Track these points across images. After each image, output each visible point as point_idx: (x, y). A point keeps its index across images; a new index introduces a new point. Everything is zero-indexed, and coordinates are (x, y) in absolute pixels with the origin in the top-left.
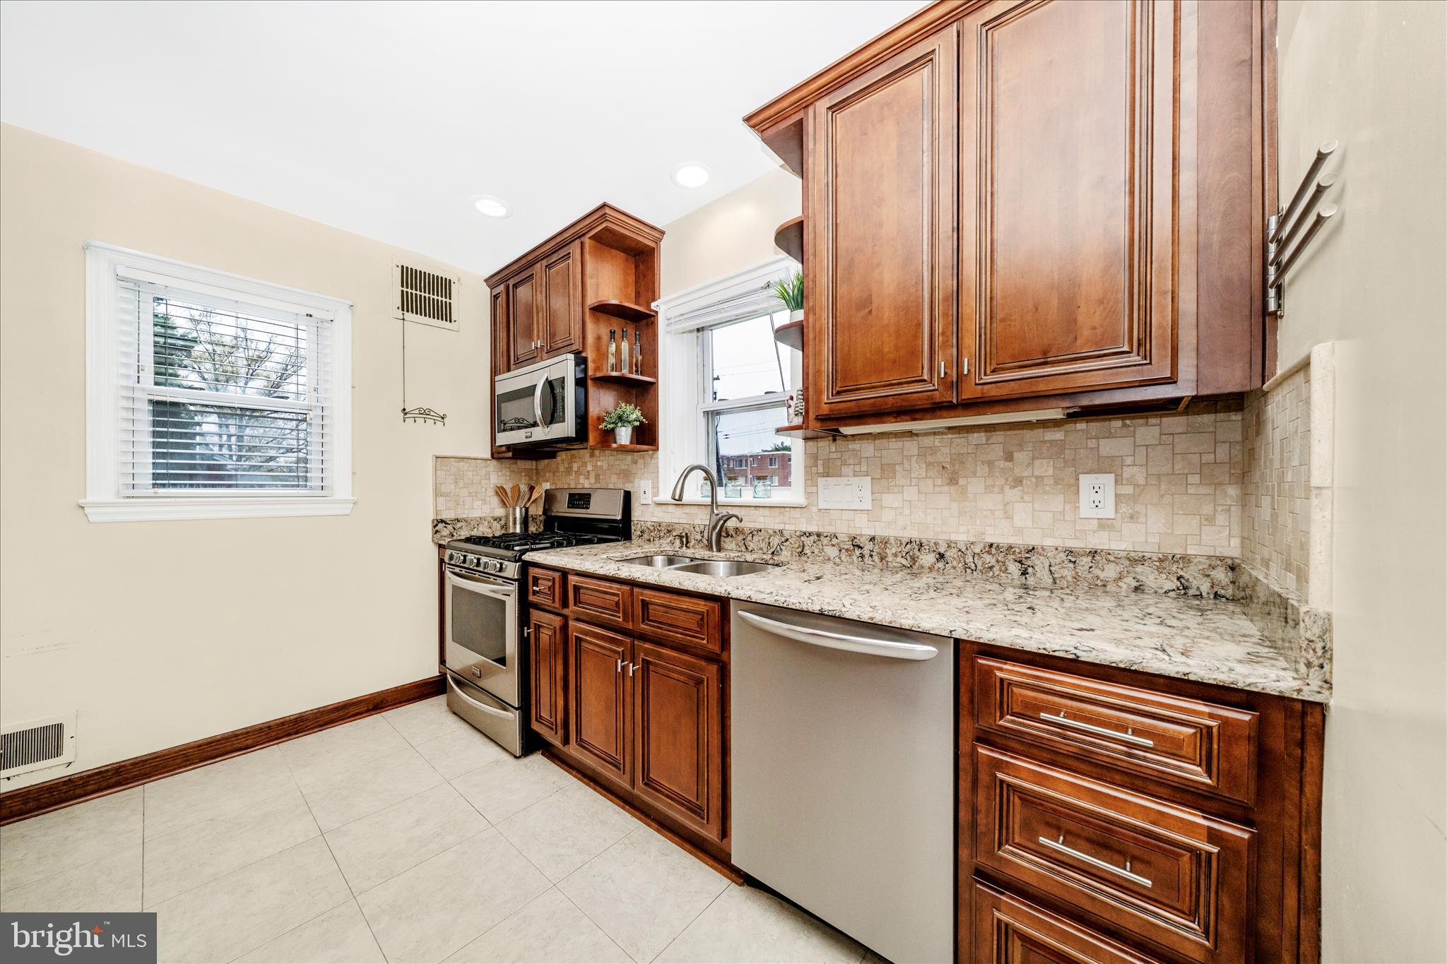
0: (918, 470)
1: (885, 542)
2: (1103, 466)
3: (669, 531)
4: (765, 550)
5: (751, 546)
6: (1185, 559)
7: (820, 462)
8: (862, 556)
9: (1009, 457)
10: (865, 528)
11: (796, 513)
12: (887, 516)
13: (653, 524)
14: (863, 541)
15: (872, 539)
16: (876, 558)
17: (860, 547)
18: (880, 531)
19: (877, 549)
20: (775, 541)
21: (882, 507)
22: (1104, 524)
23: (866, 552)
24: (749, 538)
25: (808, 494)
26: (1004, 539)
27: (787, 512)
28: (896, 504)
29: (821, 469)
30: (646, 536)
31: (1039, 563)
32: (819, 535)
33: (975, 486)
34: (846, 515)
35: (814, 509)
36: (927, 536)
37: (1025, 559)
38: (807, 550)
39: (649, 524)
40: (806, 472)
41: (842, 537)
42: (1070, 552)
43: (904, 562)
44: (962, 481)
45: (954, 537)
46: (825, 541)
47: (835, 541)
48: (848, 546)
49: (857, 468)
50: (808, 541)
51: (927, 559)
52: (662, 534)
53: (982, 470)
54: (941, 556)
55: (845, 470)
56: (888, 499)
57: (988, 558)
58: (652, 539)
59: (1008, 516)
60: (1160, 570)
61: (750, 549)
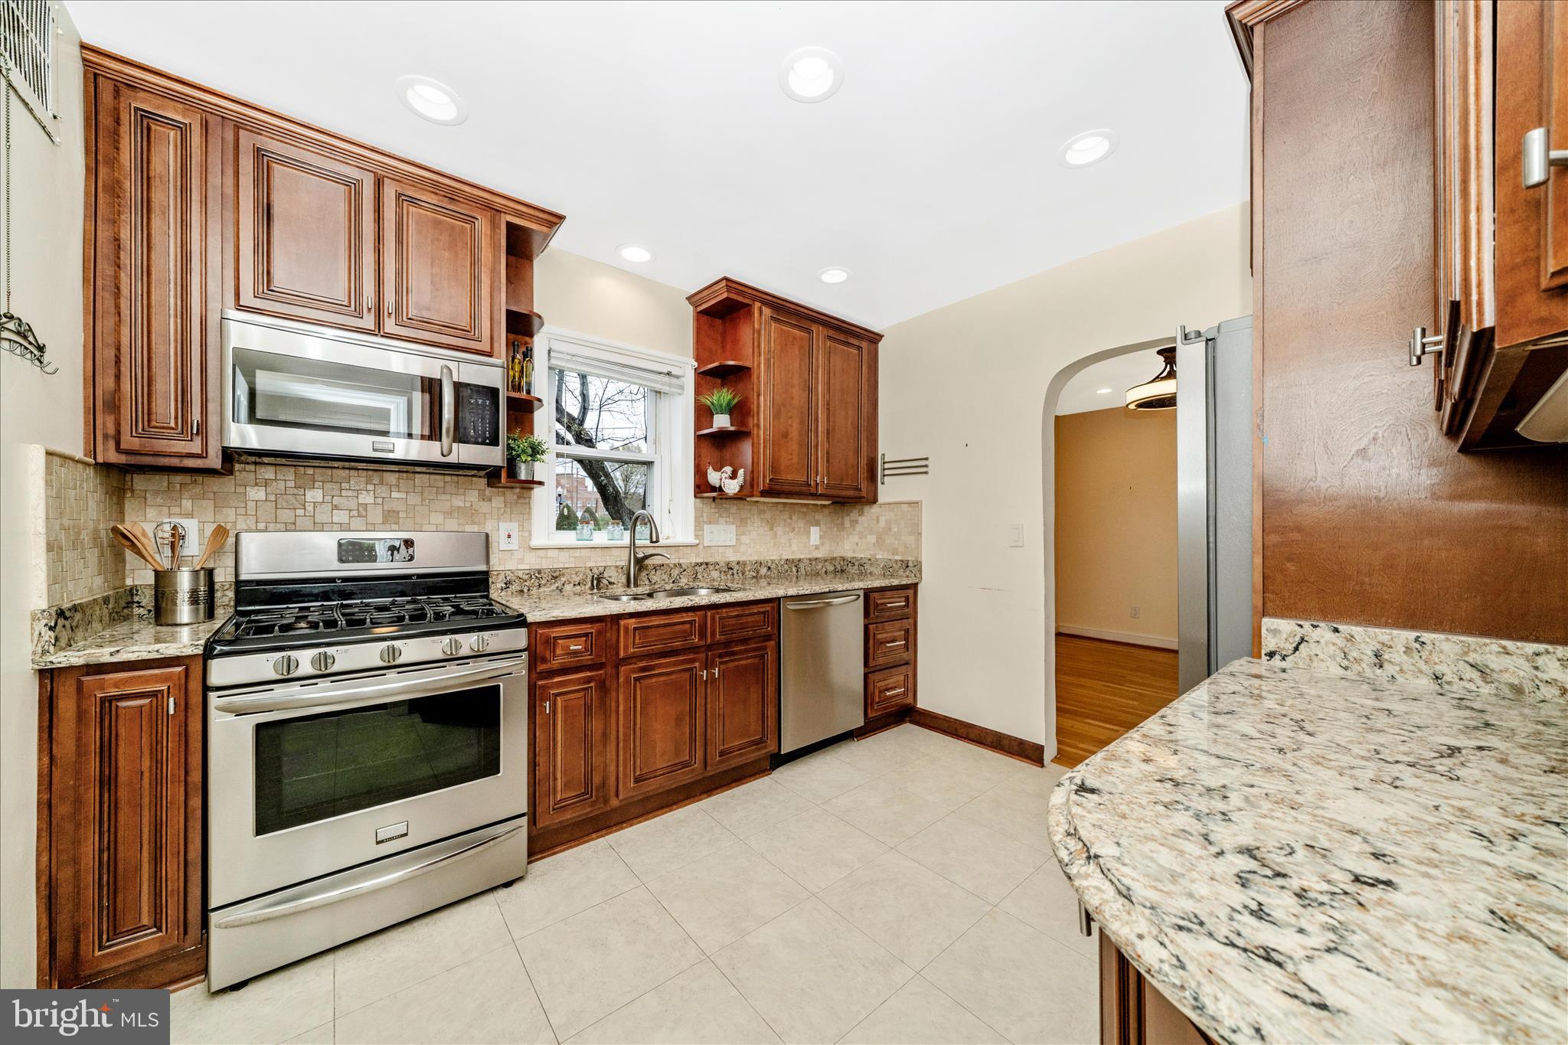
0: (758, 523)
1: (745, 563)
2: (817, 523)
3: (555, 578)
4: (667, 580)
5: (655, 579)
6: (835, 558)
7: (705, 515)
8: (733, 574)
9: (791, 518)
10: (732, 557)
11: (688, 550)
12: (743, 549)
13: (527, 572)
14: (734, 565)
15: (738, 563)
16: (740, 574)
17: (732, 569)
18: (742, 559)
19: (741, 569)
20: (675, 572)
21: (741, 544)
22: (817, 548)
23: (735, 572)
24: (653, 572)
25: (697, 536)
26: (790, 557)
27: (682, 550)
28: (747, 542)
29: (705, 519)
30: (515, 587)
31: (801, 565)
32: (707, 564)
33: (779, 530)
34: (721, 550)
35: (701, 547)
36: (761, 558)
37: (796, 563)
38: (699, 576)
39: (520, 574)
40: (696, 521)
41: (721, 564)
42: (810, 560)
43: (754, 574)
44: (775, 529)
45: (772, 558)
46: (711, 567)
47: (717, 567)
48: (725, 569)
49: (728, 519)
50: (700, 569)
51: (763, 571)
52: (543, 582)
53: (782, 523)
54: (769, 568)
55: (721, 520)
56: (745, 539)
57: (786, 566)
58: (525, 590)
59: (790, 546)
60: (831, 563)
61: (653, 581)
